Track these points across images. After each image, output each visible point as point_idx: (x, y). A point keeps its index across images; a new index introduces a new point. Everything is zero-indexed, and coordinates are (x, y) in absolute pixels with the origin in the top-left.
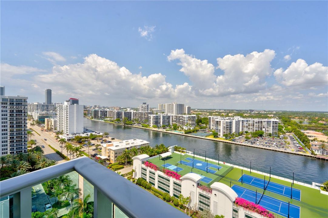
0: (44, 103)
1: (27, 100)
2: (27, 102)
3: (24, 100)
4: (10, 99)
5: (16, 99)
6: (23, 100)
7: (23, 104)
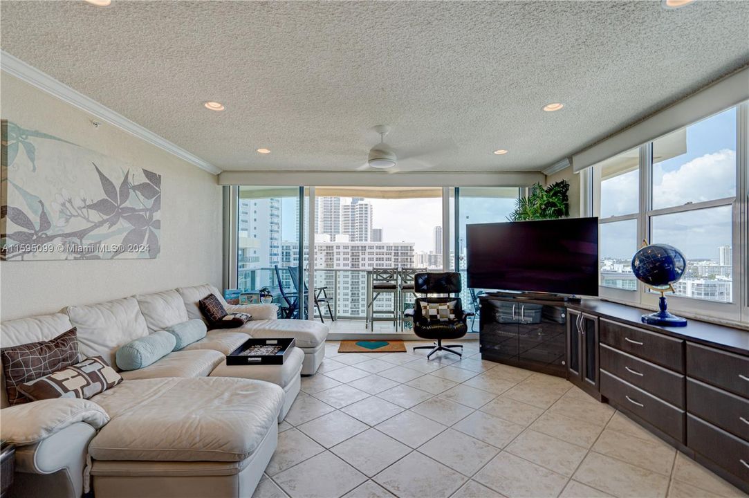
0: (431, 252)
1: (414, 248)
2: (413, 250)
3: (411, 247)
4: (395, 247)
5: (401, 247)
6: (409, 248)
7: (409, 254)
